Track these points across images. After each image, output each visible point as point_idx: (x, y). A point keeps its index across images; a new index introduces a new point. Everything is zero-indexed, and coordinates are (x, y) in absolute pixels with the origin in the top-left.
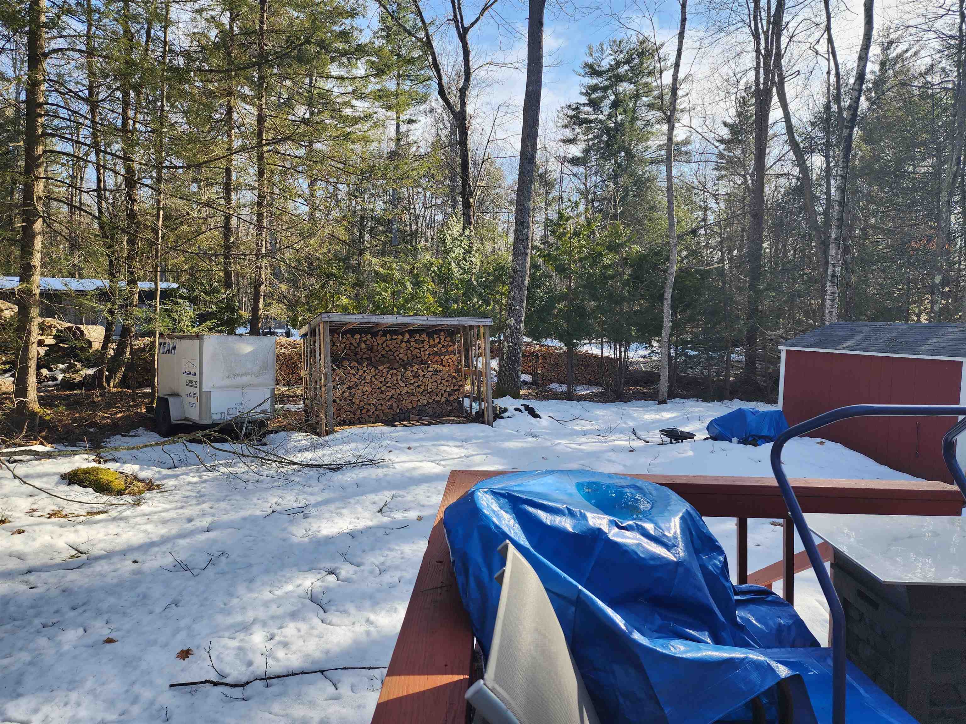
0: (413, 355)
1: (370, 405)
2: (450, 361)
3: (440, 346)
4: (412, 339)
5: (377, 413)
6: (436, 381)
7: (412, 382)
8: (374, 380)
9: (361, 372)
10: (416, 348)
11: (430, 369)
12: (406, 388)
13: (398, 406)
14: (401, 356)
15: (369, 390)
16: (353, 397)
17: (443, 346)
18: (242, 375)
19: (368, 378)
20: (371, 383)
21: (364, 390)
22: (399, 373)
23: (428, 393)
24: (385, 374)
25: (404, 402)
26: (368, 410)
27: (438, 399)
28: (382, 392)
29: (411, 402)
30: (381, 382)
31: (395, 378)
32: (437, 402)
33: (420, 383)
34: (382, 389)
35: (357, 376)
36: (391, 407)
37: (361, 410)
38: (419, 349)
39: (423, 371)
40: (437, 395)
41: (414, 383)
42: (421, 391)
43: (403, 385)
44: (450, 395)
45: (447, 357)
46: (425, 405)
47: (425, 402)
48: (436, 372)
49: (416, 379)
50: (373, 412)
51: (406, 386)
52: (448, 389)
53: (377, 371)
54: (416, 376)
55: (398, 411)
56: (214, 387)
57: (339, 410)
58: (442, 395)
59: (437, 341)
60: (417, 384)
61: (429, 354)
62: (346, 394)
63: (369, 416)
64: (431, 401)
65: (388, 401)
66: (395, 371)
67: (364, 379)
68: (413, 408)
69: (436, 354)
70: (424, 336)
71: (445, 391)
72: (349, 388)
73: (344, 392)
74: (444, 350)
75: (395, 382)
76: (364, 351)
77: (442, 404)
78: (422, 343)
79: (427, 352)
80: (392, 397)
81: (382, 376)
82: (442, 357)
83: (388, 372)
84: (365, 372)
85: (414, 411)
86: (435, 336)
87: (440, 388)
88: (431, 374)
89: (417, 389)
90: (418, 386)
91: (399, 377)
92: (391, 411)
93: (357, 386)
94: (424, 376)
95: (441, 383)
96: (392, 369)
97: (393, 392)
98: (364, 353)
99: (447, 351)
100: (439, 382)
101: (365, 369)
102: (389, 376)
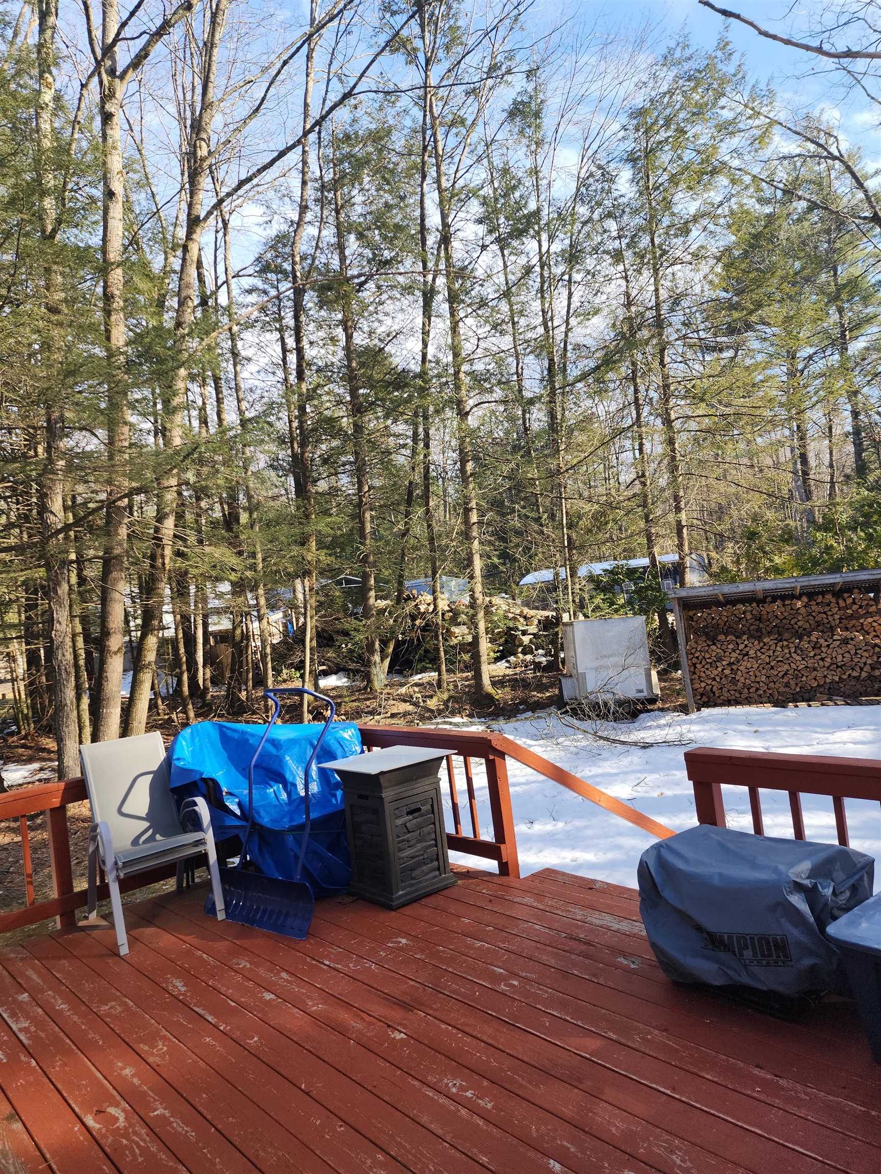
0: (817, 622)
1: (758, 682)
2: (875, 624)
3: (855, 607)
4: (813, 603)
5: (770, 692)
6: (848, 652)
7: (812, 654)
8: (759, 654)
9: (741, 647)
10: (820, 613)
11: (835, 637)
12: (803, 662)
13: (797, 684)
14: (800, 623)
15: (756, 666)
16: (736, 674)
17: (861, 607)
18: (609, 657)
19: (752, 652)
20: (757, 658)
21: (749, 665)
22: (791, 645)
23: (838, 667)
24: (773, 647)
25: (804, 679)
26: (757, 689)
27: (855, 674)
28: (772, 668)
29: (815, 679)
30: (770, 657)
31: (787, 651)
32: (854, 677)
33: (823, 655)
34: (772, 664)
35: (738, 652)
36: (787, 685)
37: (748, 689)
38: (825, 613)
39: (826, 641)
40: (853, 669)
41: (815, 655)
42: (827, 664)
43: (798, 658)
44: (873, 669)
45: (870, 620)
46: (838, 683)
47: (837, 679)
48: (845, 641)
49: (817, 651)
50: (765, 691)
51: (803, 659)
52: (869, 661)
53: (762, 644)
54: (816, 646)
55: (798, 690)
56: (586, 669)
57: (721, 688)
58: (861, 669)
59: (849, 601)
60: (819, 657)
61: (841, 619)
62: (727, 672)
63: (760, 696)
64: (845, 677)
65: (783, 677)
66: (785, 643)
67: (747, 654)
68: (818, 685)
69: (851, 617)
70: (829, 597)
71: (865, 664)
72: (730, 664)
73: (723, 669)
74: (862, 612)
75: (788, 655)
76: (751, 622)
77: (863, 680)
78: (828, 605)
79: (837, 617)
80: (786, 674)
81: (769, 649)
82: (861, 621)
83: (776, 644)
84: (746, 646)
85: (822, 690)
86: (846, 595)
87: (856, 660)
88: (838, 643)
89: (821, 663)
90: (822, 659)
91: (793, 650)
92: (787, 690)
93: (738, 662)
94: (828, 646)
95: (856, 653)
96: (781, 640)
97: (786, 667)
98: (751, 624)
99: (868, 612)
100: (853, 652)
101: (746, 642)
102: (779, 649)
